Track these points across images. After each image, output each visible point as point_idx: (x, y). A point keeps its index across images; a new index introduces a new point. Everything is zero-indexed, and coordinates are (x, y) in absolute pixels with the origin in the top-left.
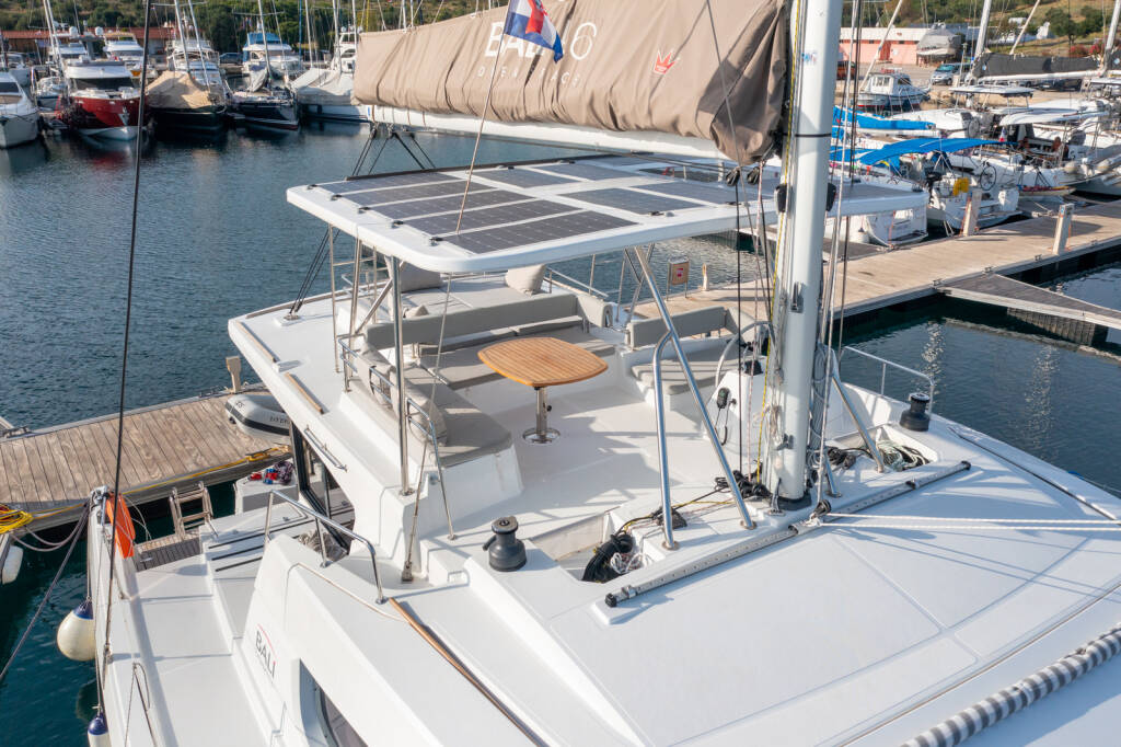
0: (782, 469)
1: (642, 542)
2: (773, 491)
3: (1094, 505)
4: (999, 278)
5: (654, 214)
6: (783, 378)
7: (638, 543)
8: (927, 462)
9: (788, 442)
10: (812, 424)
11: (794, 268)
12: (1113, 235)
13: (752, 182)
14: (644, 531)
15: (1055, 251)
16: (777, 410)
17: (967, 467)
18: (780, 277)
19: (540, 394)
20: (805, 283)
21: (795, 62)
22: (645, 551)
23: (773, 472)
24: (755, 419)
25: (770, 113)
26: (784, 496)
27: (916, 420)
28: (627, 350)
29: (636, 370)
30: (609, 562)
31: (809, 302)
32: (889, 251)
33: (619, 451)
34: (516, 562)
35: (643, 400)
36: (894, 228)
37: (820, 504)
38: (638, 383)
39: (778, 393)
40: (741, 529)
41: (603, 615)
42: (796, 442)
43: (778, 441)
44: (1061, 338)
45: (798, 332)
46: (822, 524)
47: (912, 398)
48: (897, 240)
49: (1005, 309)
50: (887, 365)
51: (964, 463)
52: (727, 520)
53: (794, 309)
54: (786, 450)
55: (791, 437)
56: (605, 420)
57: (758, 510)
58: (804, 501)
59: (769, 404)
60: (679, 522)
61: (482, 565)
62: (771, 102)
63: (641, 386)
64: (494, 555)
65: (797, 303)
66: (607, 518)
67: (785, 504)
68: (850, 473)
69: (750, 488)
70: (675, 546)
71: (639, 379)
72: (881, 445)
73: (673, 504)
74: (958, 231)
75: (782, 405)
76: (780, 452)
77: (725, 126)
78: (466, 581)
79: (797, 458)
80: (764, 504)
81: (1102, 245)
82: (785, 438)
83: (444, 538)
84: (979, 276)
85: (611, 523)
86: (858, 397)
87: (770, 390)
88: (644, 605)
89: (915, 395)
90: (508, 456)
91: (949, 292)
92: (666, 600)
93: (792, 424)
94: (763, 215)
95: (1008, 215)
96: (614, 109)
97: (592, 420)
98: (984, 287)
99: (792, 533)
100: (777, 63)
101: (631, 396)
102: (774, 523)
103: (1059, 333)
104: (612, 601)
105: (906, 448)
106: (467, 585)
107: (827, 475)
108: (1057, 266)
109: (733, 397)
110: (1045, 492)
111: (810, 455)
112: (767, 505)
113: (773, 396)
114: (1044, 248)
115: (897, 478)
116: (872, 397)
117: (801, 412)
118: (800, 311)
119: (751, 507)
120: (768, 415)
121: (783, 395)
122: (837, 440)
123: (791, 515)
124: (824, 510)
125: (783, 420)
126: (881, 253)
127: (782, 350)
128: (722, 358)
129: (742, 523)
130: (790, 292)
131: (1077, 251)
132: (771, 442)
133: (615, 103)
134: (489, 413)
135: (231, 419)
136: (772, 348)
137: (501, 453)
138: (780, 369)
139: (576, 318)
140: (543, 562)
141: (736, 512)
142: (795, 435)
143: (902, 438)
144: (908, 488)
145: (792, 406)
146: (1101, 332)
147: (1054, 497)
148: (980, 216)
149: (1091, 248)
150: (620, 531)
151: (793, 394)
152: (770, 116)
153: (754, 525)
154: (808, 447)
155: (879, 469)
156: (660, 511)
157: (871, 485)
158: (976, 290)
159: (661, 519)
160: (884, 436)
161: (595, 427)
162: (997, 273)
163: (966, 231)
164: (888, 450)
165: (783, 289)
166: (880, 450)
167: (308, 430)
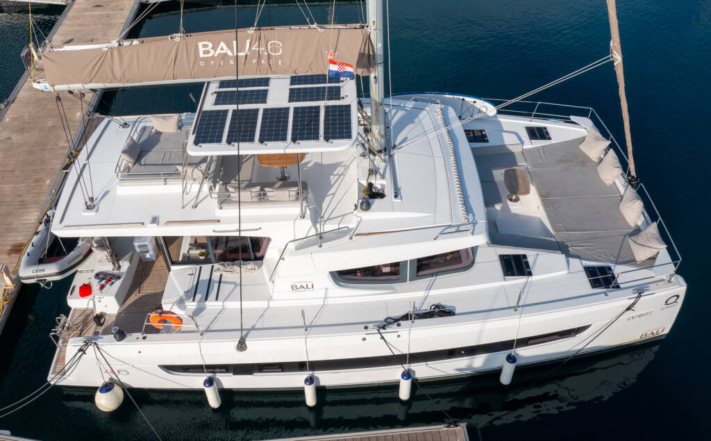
1: (375, 181)
3: (407, 106)
14: (373, 179)
30: (373, 191)
52: (379, 163)
61: (362, 212)
70: (384, 177)
88: (399, 192)
102: (387, 157)
112: (381, 154)
123: (387, 153)
129: (382, 162)
150: (367, 183)
153: (385, 161)
167: (214, 231)
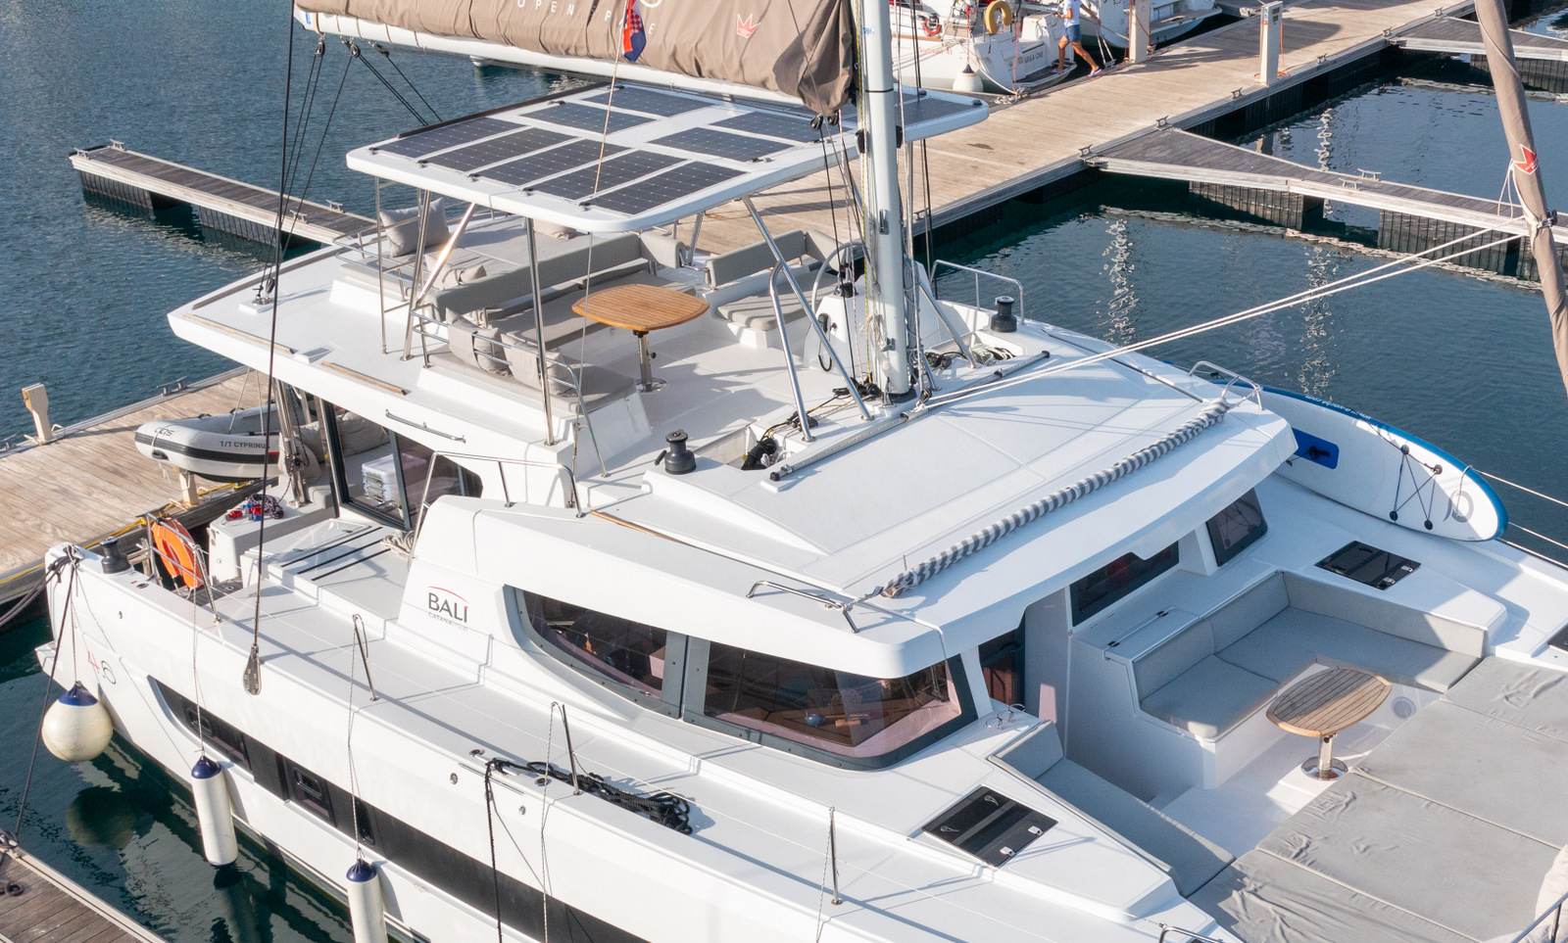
0: (887, 369)
1: (784, 441)
2: (883, 390)
3: (1158, 377)
4: (1178, 134)
5: (755, 160)
6: (879, 290)
7: (780, 444)
8: (1014, 356)
9: (891, 345)
10: (908, 327)
11: (877, 199)
12: (1353, 43)
13: (832, 123)
14: (785, 433)
15: (1263, 81)
16: (879, 319)
17: (1047, 355)
18: (867, 205)
19: (642, 341)
20: (888, 209)
21: (858, 33)
22: (788, 449)
23: (882, 372)
24: (861, 329)
25: (843, 75)
26: (893, 392)
27: (1005, 322)
28: (708, 290)
29: (724, 311)
30: (759, 460)
31: (893, 226)
32: (1014, 103)
33: (733, 389)
34: (689, 466)
35: (738, 342)
36: (1020, 60)
37: (923, 392)
38: (730, 325)
39: (877, 303)
40: (864, 421)
41: (772, 488)
42: (897, 344)
43: (883, 344)
44: (1262, 221)
45: (887, 252)
46: (926, 407)
47: (998, 302)
48: (1028, 79)
49: (1186, 184)
50: (979, 274)
51: (1043, 352)
52: (851, 416)
53: (882, 231)
54: (890, 351)
55: (893, 340)
56: (707, 363)
57: (874, 407)
58: (910, 395)
59: (871, 314)
60: (813, 423)
61: (661, 473)
62: (843, 67)
63: (733, 327)
64: (670, 462)
65: (884, 227)
66: (748, 432)
67: (895, 398)
68: (947, 372)
69: (868, 390)
70: (813, 439)
71: (730, 319)
72: (973, 347)
73: (806, 410)
74: (1120, 54)
75: (882, 313)
76: (885, 353)
77: (809, 87)
78: (648, 490)
79: (900, 359)
80: (878, 401)
81: (1335, 62)
82: (888, 341)
83: (598, 477)
84: (1149, 133)
85: (752, 435)
86: (956, 313)
87: (871, 303)
88: (800, 477)
89: (1001, 299)
90: (635, 398)
91: (1104, 165)
92: (816, 473)
93: (892, 329)
94: (845, 151)
95: (1200, 18)
96: (700, 64)
97: (694, 366)
98: (1153, 152)
99: (903, 420)
100: (844, 35)
101: (724, 339)
102: (888, 414)
103: (1260, 214)
104: (776, 477)
105: (997, 349)
106: (651, 492)
107: (927, 374)
108: (1268, 104)
109: (832, 322)
110: (1115, 370)
111: (910, 354)
112: (880, 402)
113: (874, 307)
114: (1249, 75)
115: (988, 371)
116: (972, 311)
117: (898, 318)
118: (887, 233)
119: (869, 406)
120: (872, 323)
121: (882, 305)
122: (934, 348)
123: (901, 407)
124: (927, 396)
125: (884, 326)
126: (1003, 107)
127: (876, 267)
128: (816, 285)
129: (862, 417)
130: (877, 217)
131: (1299, 76)
132: (877, 347)
133: (701, 59)
134: (600, 365)
135: (155, 454)
136: (868, 266)
137: (629, 397)
138: (877, 283)
139: (642, 261)
140: (710, 464)
141: (858, 411)
142: (895, 338)
143: (994, 341)
144: (997, 377)
145: (890, 312)
146: (1313, 206)
147: (1120, 373)
148: (1153, 25)
149: (1318, 68)
150: (764, 437)
151: (889, 303)
152: (843, 79)
153: (872, 418)
154: (908, 347)
155: (972, 366)
156: (796, 414)
157: (965, 378)
158: (1143, 159)
159: (798, 420)
160: (978, 340)
161: (699, 371)
162: (1176, 125)
163: (1133, 55)
164: (982, 352)
165: (871, 215)
166: (974, 353)
167: (389, 415)
